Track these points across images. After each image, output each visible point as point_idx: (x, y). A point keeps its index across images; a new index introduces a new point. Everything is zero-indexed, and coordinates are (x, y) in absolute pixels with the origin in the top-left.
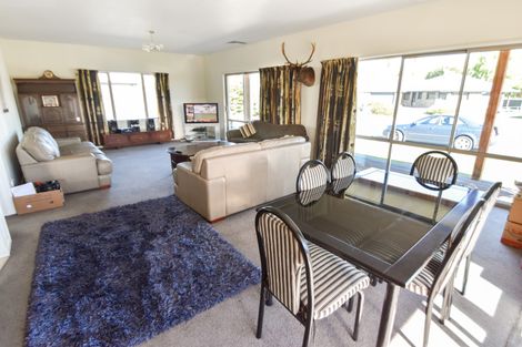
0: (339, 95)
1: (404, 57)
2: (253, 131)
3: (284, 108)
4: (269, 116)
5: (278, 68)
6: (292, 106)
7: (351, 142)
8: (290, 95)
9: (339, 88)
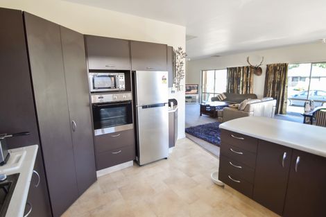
0: (278, 80)
1: (312, 63)
2: (225, 97)
3: (243, 86)
4: (232, 91)
5: (239, 68)
6: (248, 85)
7: (285, 101)
8: (246, 80)
9: (278, 76)
